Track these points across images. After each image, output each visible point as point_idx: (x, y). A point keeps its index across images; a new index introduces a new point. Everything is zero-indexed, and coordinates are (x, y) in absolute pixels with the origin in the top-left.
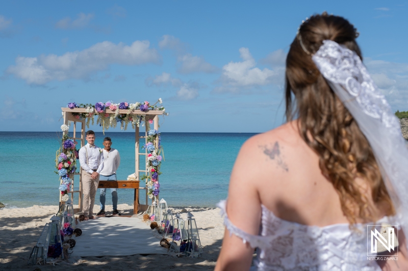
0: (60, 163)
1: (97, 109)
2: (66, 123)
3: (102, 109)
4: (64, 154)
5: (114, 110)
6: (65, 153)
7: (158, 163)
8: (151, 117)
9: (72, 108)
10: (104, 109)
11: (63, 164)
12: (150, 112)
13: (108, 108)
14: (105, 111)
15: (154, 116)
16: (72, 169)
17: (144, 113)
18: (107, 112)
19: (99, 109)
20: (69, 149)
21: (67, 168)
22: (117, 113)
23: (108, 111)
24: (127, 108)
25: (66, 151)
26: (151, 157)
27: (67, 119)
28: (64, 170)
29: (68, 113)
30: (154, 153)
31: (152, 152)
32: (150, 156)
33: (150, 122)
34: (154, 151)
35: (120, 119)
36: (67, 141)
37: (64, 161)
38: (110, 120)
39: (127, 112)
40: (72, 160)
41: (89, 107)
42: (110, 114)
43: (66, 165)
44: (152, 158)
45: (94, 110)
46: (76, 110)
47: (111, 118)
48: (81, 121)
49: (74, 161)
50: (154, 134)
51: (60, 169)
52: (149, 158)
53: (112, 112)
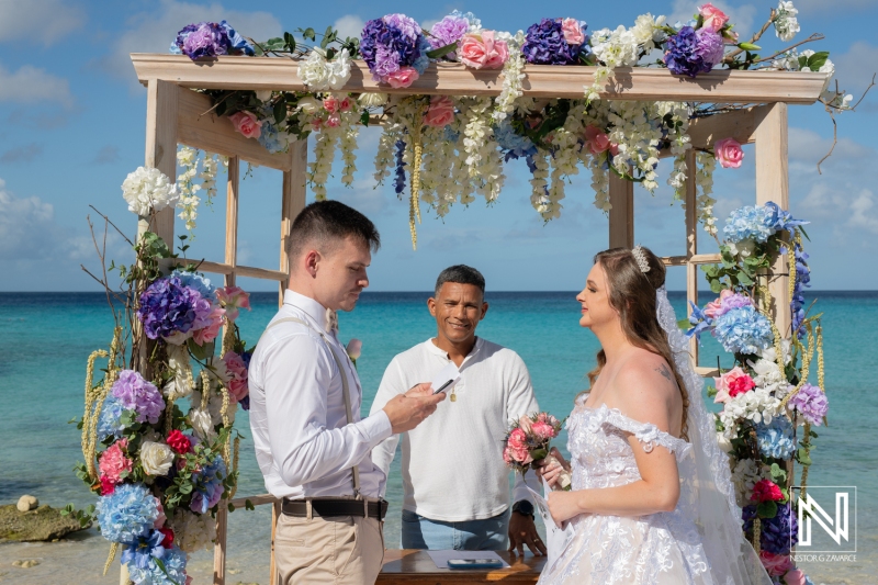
0: (109, 441)
1: (371, 63)
2: (164, 161)
3: (405, 62)
4: (140, 381)
5: (491, 70)
6: (157, 369)
7: (793, 436)
8: (737, 125)
9: (204, 56)
10: (424, 61)
11: (133, 452)
12: (739, 86)
13: (446, 53)
14: (431, 73)
15: (763, 108)
16: (200, 487)
17: (693, 89)
18: (442, 85)
19: (386, 57)
20: (177, 339)
21: (159, 485)
22: (509, 88)
23: (451, 79)
24: (578, 56)
25: (163, 356)
26: (750, 396)
27: (173, 132)
28: (132, 495)
29: (173, 93)
30: (769, 368)
31: (754, 358)
32: (737, 388)
33: (723, 159)
34: (768, 354)
35: (526, 143)
36: (163, 287)
37: (142, 430)
38: (469, 143)
39: (588, 84)
40: (203, 420)
41: (317, 54)
42: (467, 102)
43: (155, 458)
44: (760, 402)
45: (355, 71)
46: (228, 72)
47: (475, 131)
48: (273, 162)
49: (218, 427)
50: (765, 233)
51: (106, 487)
52: (735, 407)
53: (480, 86)
